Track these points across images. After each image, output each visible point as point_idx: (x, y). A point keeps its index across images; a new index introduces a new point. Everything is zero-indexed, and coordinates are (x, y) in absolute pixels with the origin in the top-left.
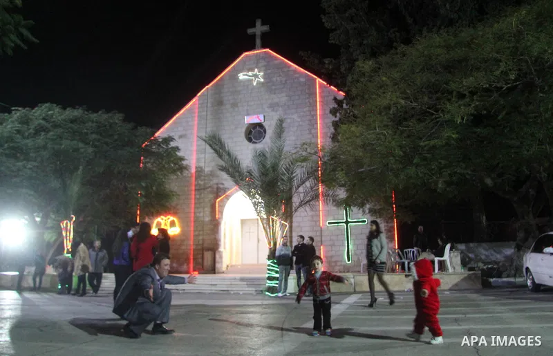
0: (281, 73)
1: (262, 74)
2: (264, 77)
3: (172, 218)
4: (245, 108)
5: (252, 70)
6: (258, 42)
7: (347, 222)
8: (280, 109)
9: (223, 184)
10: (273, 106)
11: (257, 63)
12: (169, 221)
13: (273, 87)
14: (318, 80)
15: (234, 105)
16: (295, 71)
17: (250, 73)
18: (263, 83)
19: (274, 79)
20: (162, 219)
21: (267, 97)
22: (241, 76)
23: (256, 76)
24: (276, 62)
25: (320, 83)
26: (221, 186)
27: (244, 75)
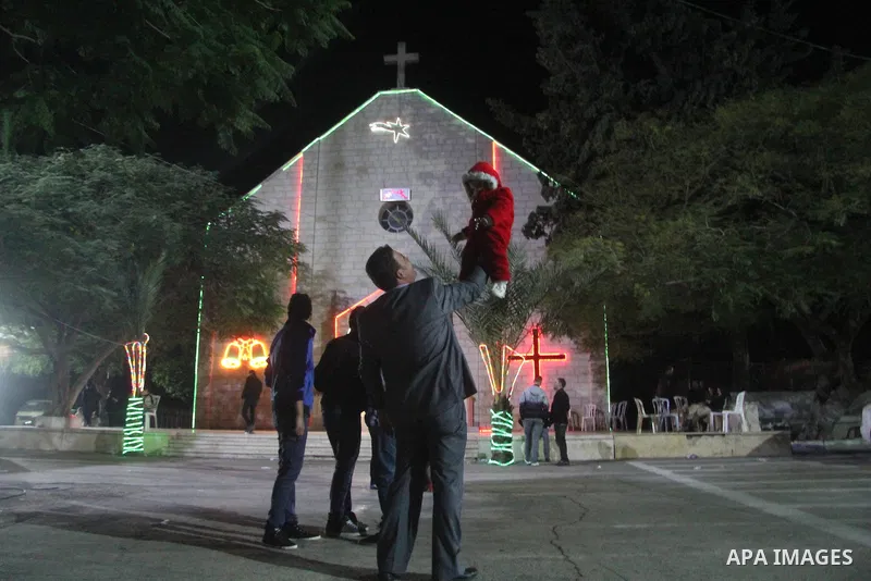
0: (438, 129)
1: (407, 126)
2: (410, 131)
3: (256, 342)
4: (380, 177)
5: (392, 119)
6: (401, 77)
7: (536, 357)
8: (436, 182)
9: (344, 292)
10: (425, 177)
11: (400, 111)
12: (252, 346)
13: (425, 149)
14: (496, 143)
15: (363, 171)
16: (460, 127)
17: (389, 124)
18: (408, 142)
19: (427, 136)
20: (240, 343)
21: (415, 163)
22: (374, 127)
23: (398, 129)
24: (431, 111)
25: (498, 149)
26: (342, 295)
27: (379, 126)
